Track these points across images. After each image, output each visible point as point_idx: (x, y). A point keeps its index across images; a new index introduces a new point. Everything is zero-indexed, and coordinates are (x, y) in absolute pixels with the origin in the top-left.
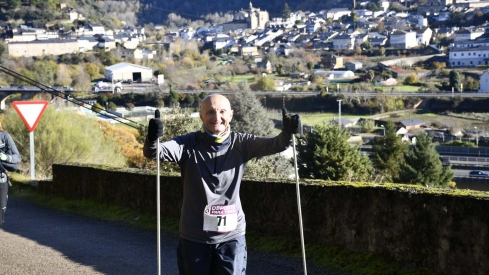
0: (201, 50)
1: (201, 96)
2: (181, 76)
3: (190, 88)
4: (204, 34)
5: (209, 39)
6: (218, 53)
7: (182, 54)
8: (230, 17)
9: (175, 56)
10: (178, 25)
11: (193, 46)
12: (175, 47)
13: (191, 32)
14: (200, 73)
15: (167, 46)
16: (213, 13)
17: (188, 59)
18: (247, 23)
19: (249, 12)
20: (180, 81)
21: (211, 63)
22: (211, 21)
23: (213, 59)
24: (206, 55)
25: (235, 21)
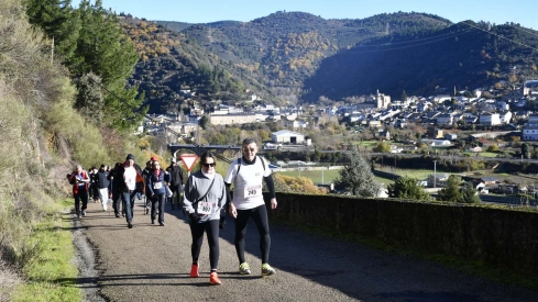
0: (340, 122)
1: (337, 154)
2: (324, 140)
3: (330, 149)
4: (344, 111)
5: (347, 114)
6: (352, 124)
7: (326, 124)
8: (363, 99)
9: (321, 126)
10: (326, 104)
11: (335, 120)
12: (323, 120)
13: (335, 110)
14: (338, 139)
15: (316, 119)
16: (351, 96)
17: (330, 129)
18: (375, 104)
19: (377, 96)
20: (322, 144)
21: (346, 132)
22: (349, 102)
23: (349, 129)
24: (343, 126)
25: (366, 102)
